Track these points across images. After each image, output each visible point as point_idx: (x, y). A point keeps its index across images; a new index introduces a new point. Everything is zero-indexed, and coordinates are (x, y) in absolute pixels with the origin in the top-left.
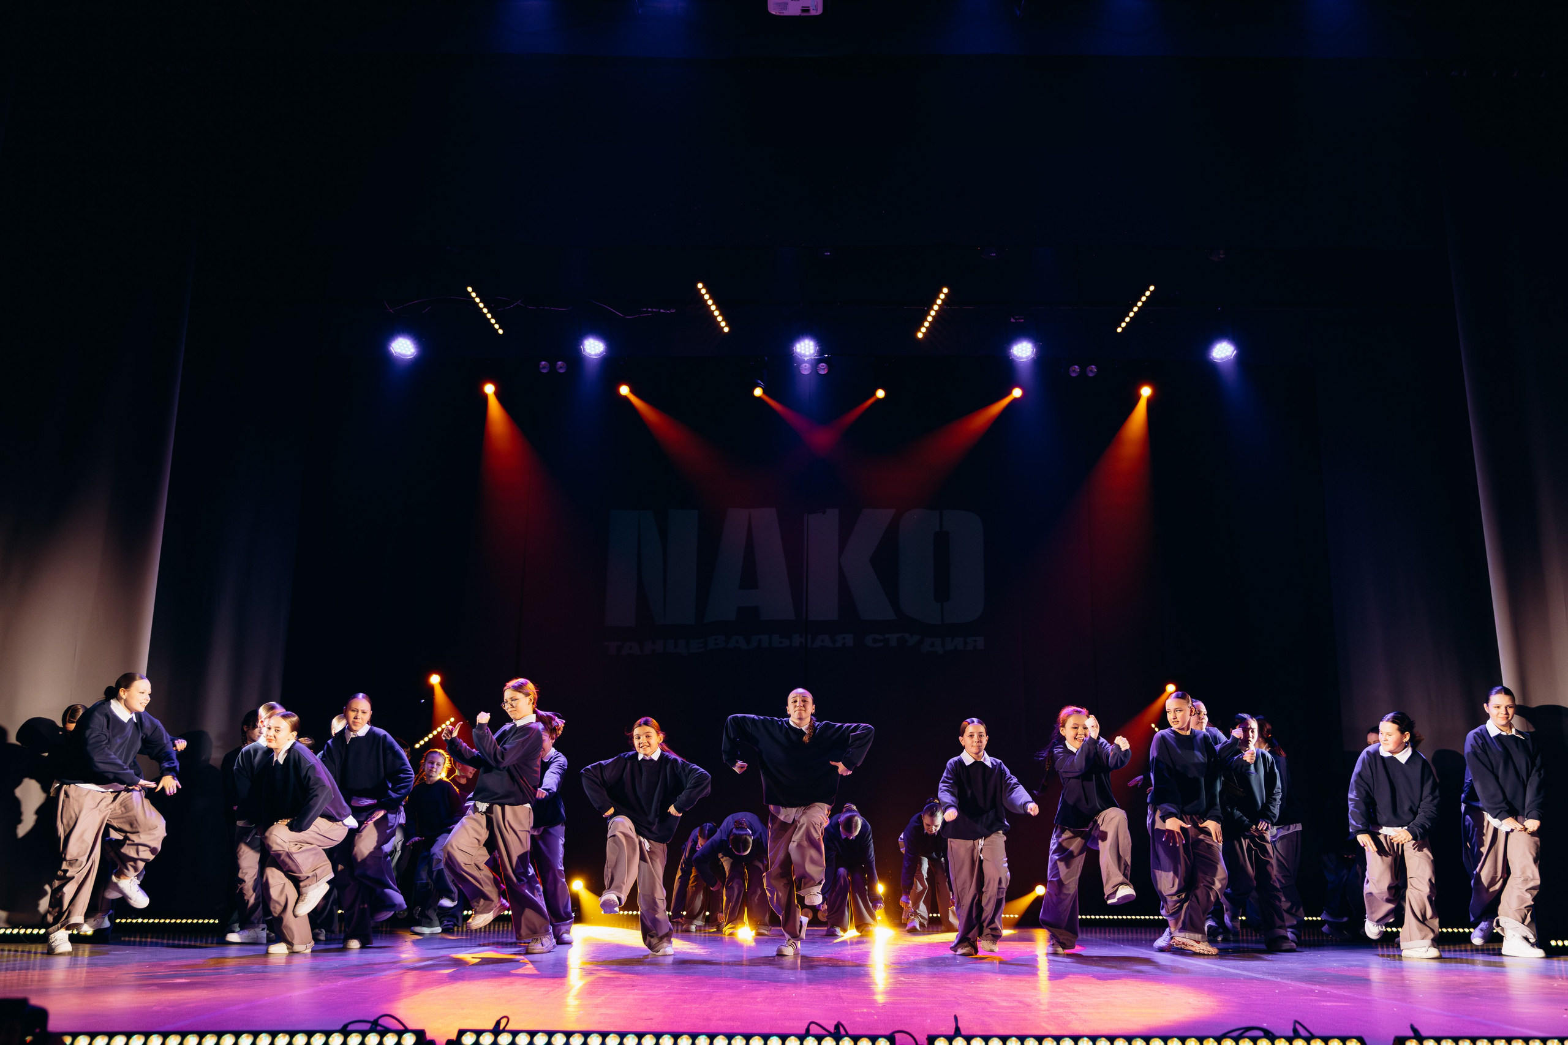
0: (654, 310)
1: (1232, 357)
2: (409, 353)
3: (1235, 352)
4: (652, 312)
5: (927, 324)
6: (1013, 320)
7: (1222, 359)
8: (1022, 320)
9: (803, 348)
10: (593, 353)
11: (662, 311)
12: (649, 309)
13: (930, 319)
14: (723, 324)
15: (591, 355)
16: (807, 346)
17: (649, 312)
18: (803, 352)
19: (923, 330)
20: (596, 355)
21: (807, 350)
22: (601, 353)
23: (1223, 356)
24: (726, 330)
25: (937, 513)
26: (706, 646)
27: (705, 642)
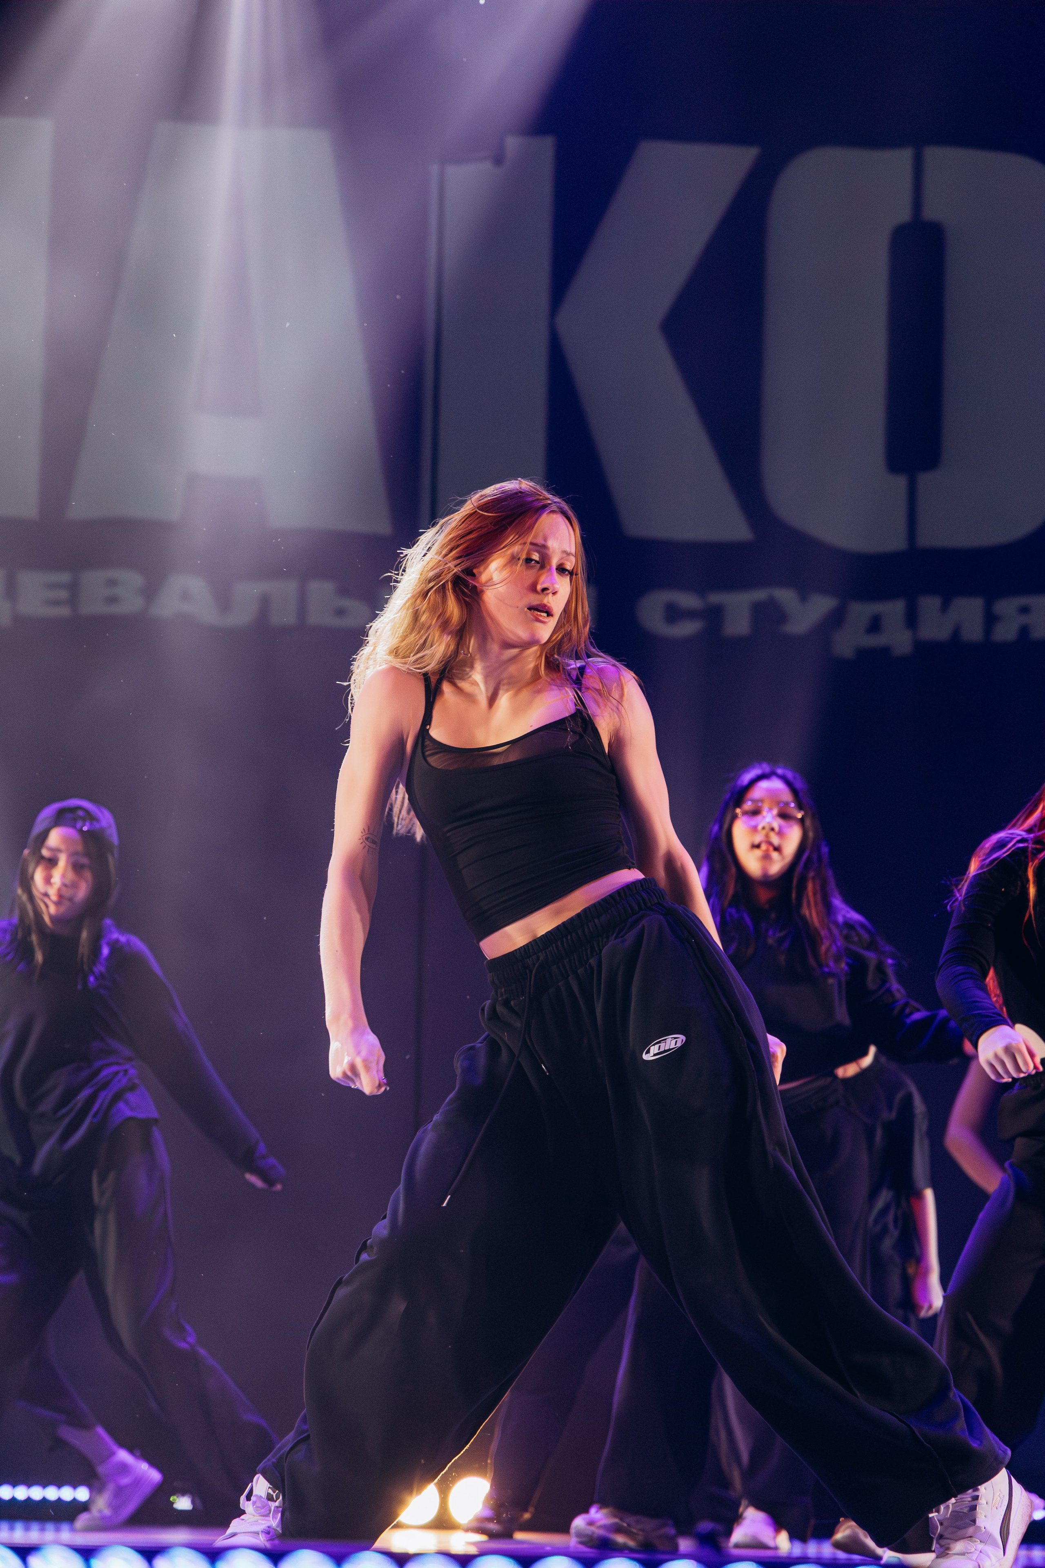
25: (903, 158)
26: (74, 600)
27: (74, 588)
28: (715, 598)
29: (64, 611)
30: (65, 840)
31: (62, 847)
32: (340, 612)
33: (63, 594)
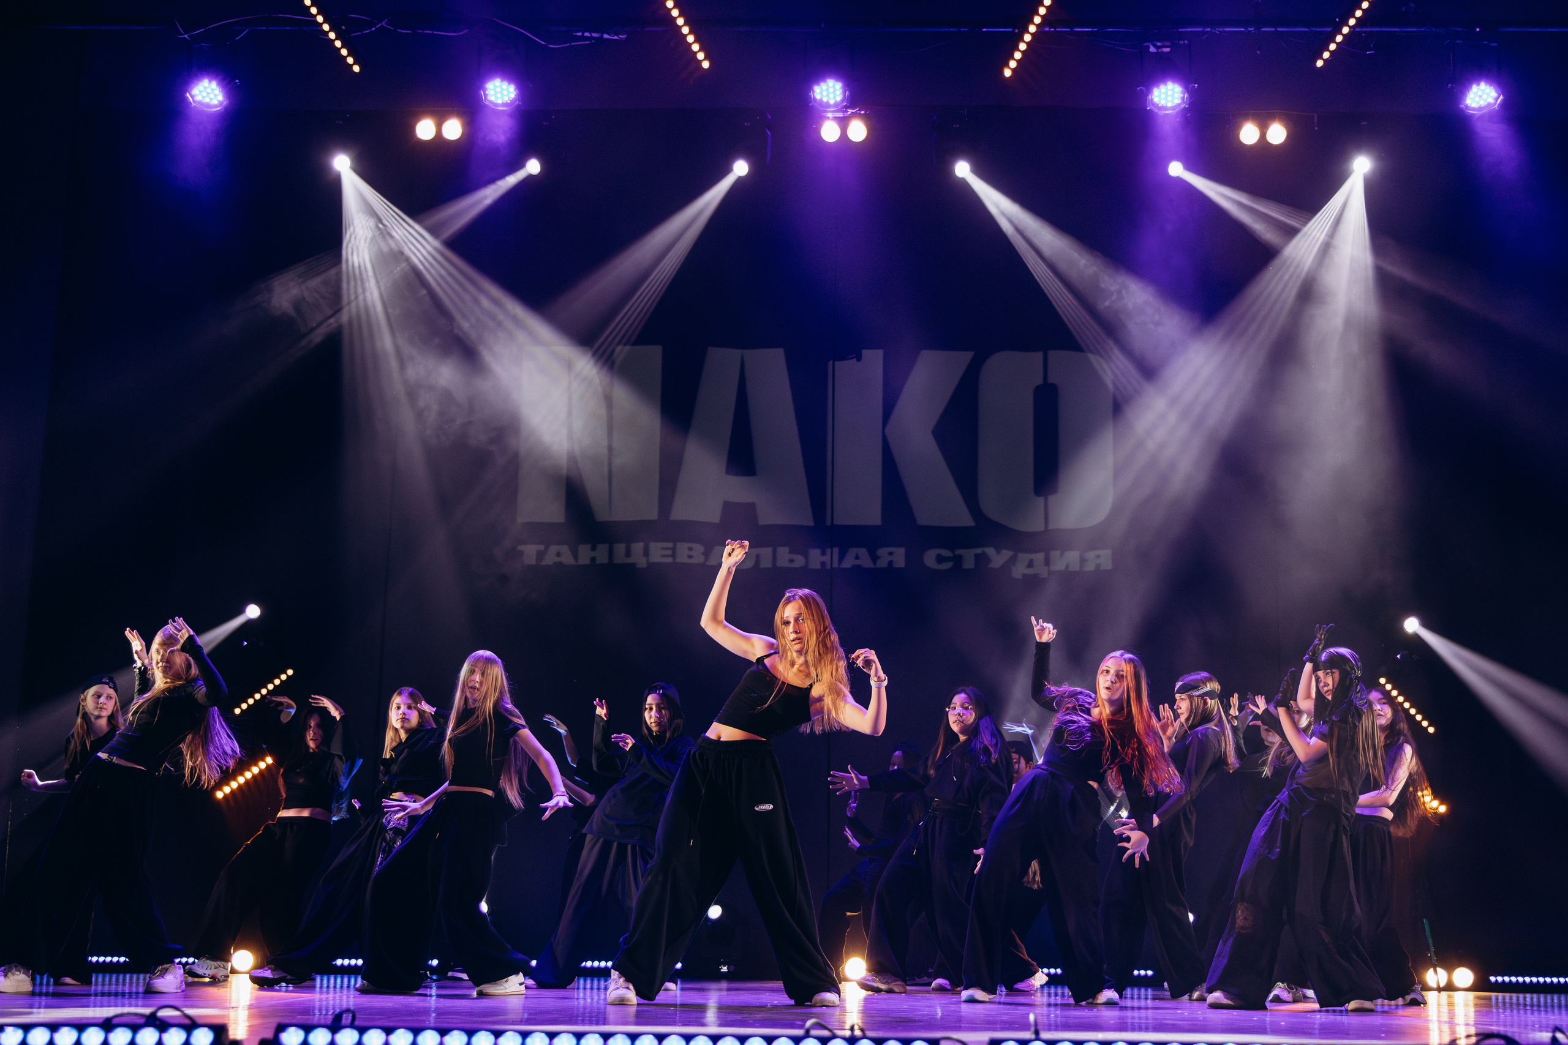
0: (594, 35)
1: (1496, 106)
2: (215, 102)
3: (1501, 97)
4: (592, 38)
5: (1018, 55)
6: (1152, 49)
7: (1480, 109)
8: (1167, 50)
9: (825, 93)
10: (500, 101)
11: (606, 36)
12: (587, 34)
13: (1023, 46)
14: (701, 56)
15: (496, 105)
16: (831, 90)
17: (587, 38)
18: (825, 100)
19: (1013, 64)
20: (504, 105)
21: (831, 96)
22: (513, 102)
23: (1483, 103)
24: (706, 65)
25: (1039, 355)
26: (673, 555)
27: (674, 550)
28: (958, 552)
29: (669, 560)
30: (653, 699)
31: (653, 703)
32: (791, 561)
33: (669, 552)
